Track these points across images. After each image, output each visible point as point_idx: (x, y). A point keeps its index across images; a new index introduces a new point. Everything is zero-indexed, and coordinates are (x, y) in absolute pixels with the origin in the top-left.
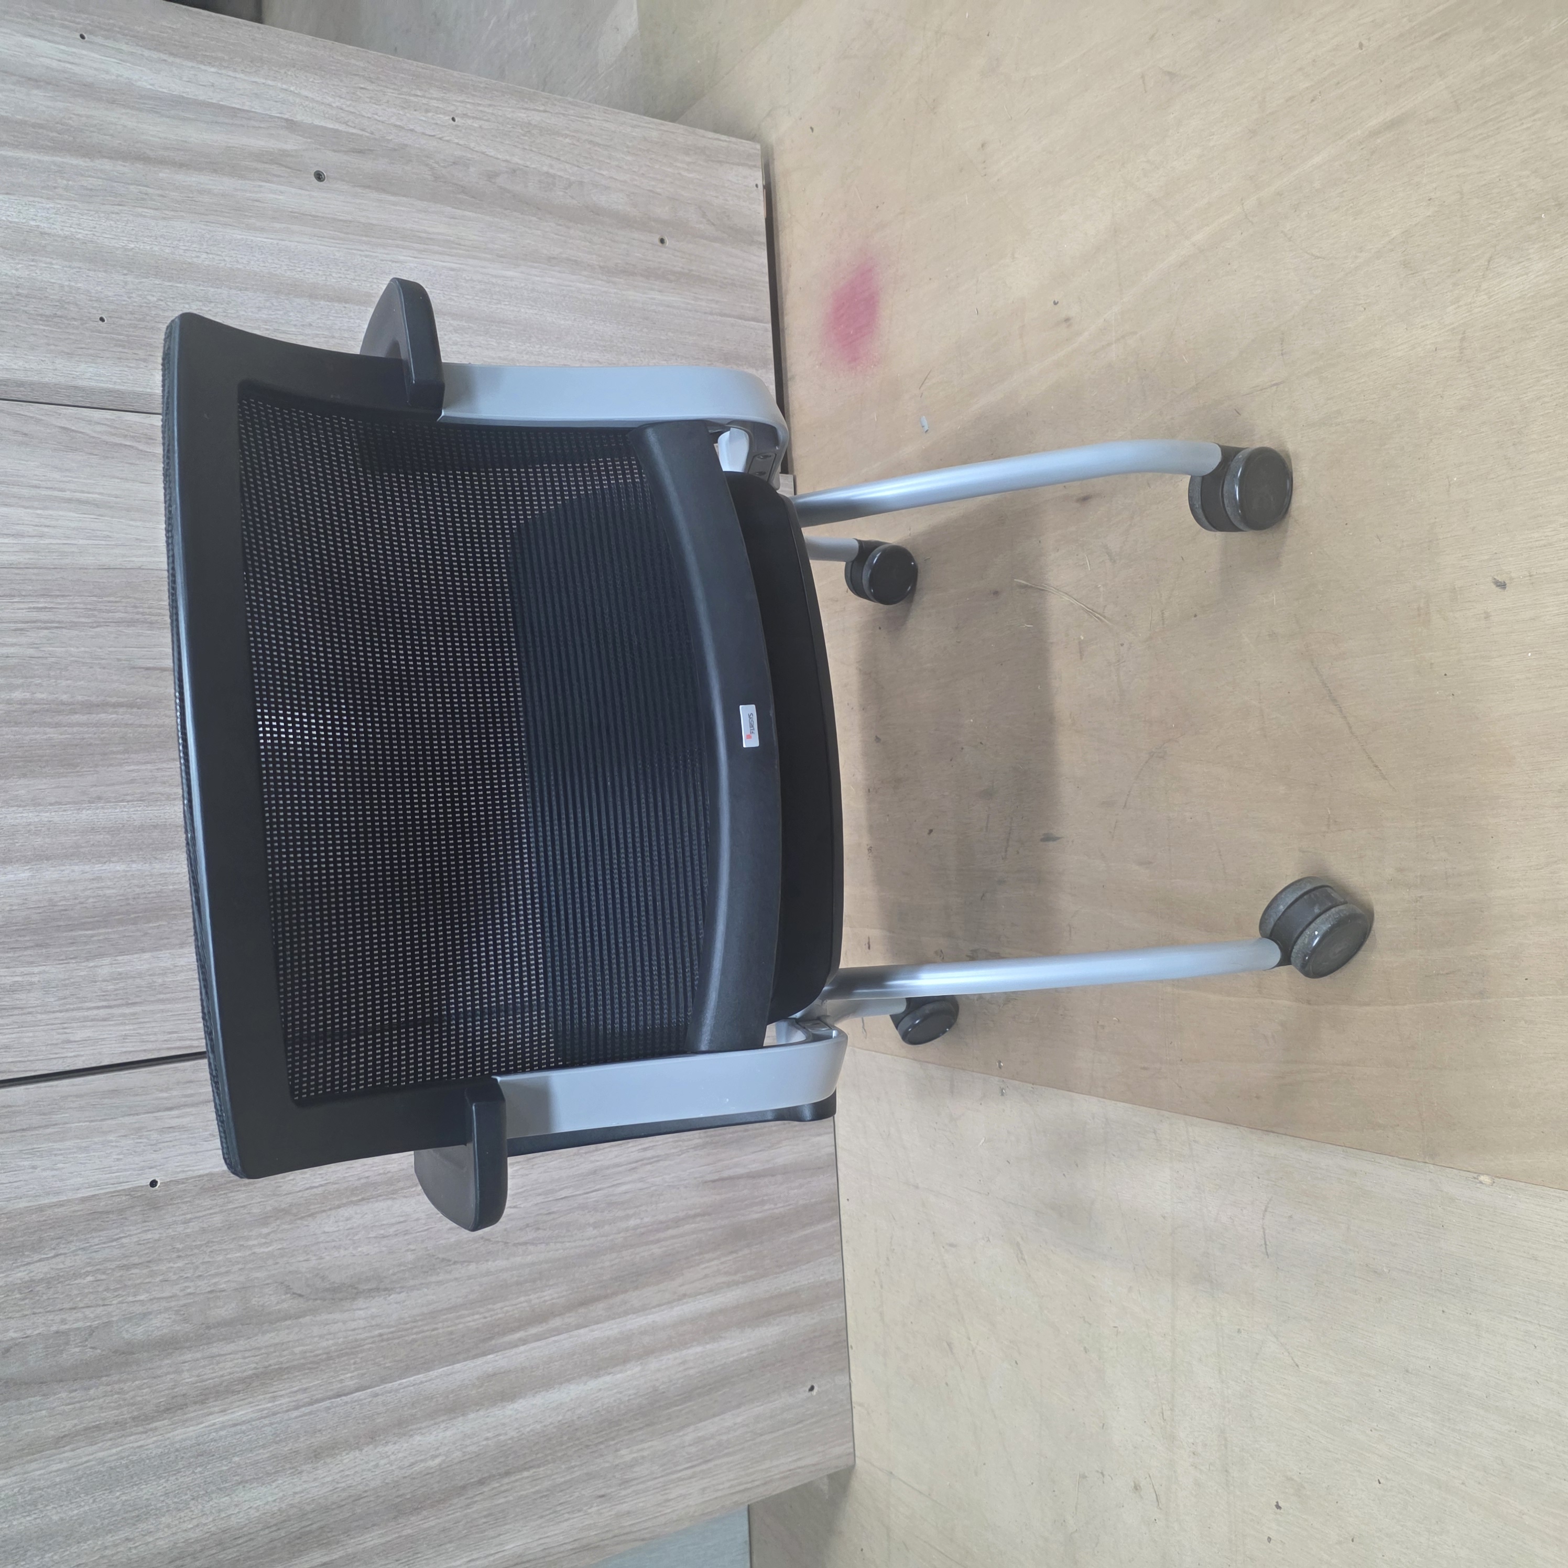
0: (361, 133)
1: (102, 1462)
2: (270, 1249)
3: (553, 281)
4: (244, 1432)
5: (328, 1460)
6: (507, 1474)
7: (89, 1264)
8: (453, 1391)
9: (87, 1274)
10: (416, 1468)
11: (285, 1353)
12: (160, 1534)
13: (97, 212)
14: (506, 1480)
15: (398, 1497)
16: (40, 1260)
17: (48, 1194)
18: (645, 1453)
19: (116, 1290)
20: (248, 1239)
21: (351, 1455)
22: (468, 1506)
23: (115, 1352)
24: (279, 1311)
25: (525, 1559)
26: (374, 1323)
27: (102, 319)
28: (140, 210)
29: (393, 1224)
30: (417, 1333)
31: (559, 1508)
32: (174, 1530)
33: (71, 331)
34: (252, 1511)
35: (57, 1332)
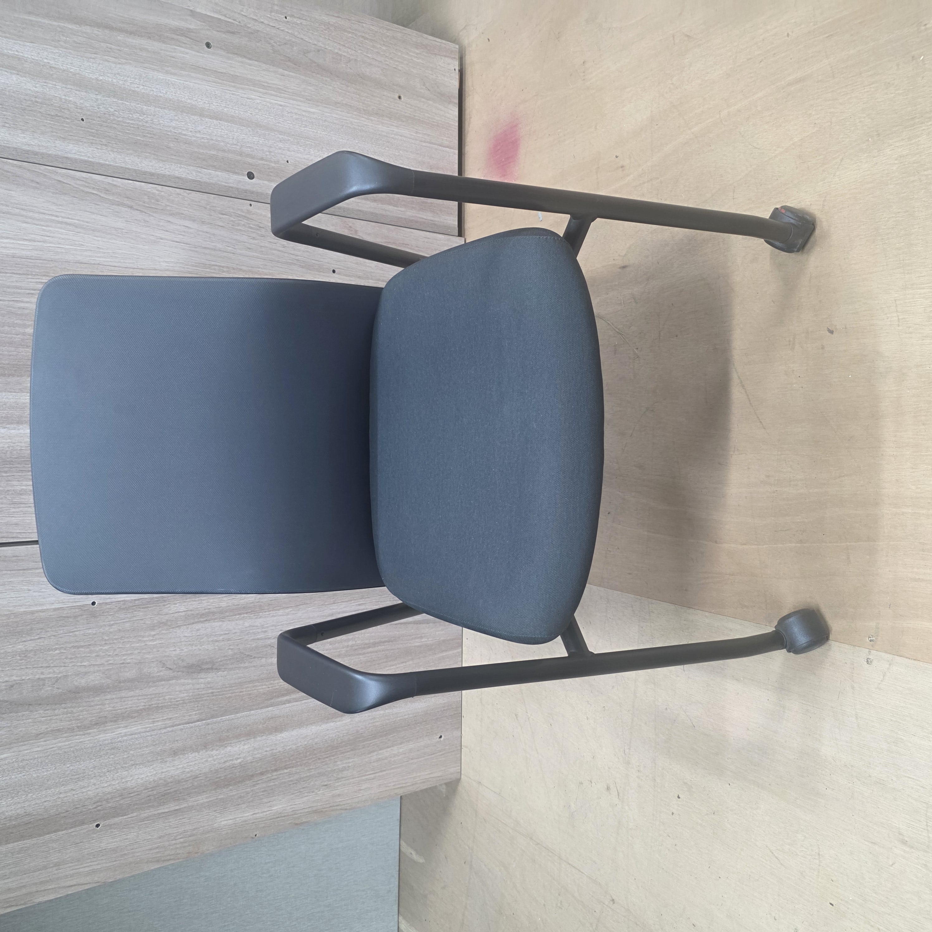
0: (233, 22)
1: (60, 748)
2: (155, 643)
3: (337, 116)
4: (137, 739)
5: (181, 756)
6: (276, 770)
7: (57, 644)
8: (249, 725)
9: (56, 649)
10: (228, 764)
11: (161, 698)
12: (90, 788)
13: (82, 57)
14: (275, 773)
15: (217, 778)
16: (31, 640)
17: (36, 605)
18: (350, 765)
19: (71, 658)
20: (143, 637)
21: (193, 755)
22: (254, 786)
23: (70, 691)
24: (159, 676)
25: (283, 815)
26: (209, 686)
27: (83, 120)
28: (107, 57)
29: (221, 635)
30: (232, 693)
31: (302, 790)
32: (97, 786)
33: (65, 125)
34: (139, 780)
35: (39, 679)
